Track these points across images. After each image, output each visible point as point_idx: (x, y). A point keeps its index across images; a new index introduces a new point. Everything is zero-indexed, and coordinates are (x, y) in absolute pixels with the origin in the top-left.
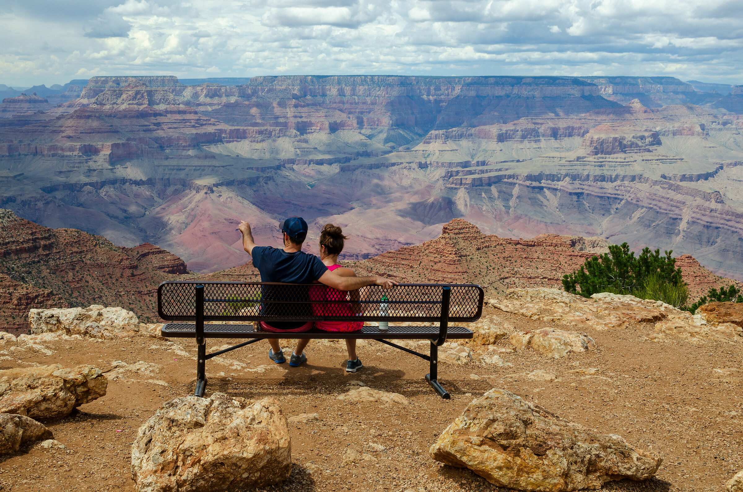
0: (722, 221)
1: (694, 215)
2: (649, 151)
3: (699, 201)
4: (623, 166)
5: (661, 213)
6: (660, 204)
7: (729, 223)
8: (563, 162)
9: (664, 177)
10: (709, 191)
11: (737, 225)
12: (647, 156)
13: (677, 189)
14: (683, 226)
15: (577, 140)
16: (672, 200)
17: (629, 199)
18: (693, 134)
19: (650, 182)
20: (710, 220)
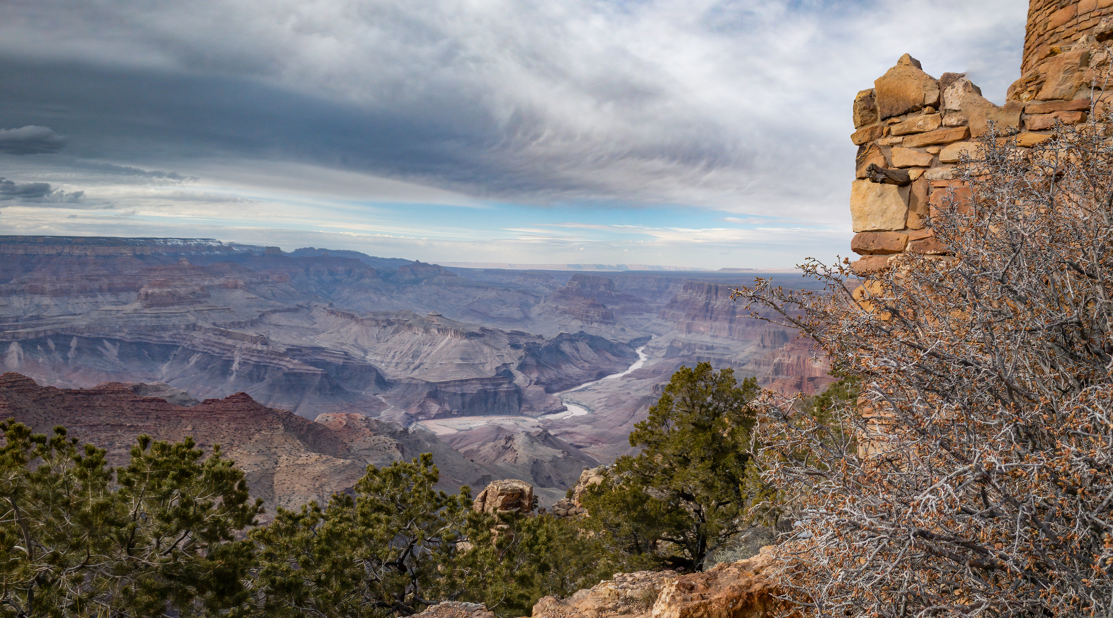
0: (268, 361)
1: (244, 357)
2: (200, 302)
3: (248, 345)
4: (177, 316)
5: (215, 357)
6: (214, 349)
7: (275, 362)
8: (120, 314)
9: (214, 324)
10: (255, 335)
11: (280, 363)
12: (199, 307)
13: (228, 335)
14: (235, 366)
15: (134, 295)
16: (224, 345)
17: (186, 346)
18: (236, 287)
19: (203, 330)
20: (258, 360)
